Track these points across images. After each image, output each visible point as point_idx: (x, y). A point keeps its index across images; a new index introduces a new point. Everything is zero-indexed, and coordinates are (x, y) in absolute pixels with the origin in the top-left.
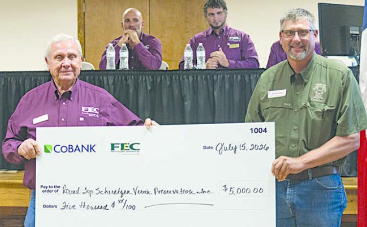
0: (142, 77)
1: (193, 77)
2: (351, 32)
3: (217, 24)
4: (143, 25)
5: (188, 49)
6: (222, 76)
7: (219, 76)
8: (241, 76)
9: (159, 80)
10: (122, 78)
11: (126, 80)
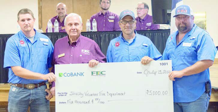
1: (90, 36)
2: (168, 12)
5: (88, 22)
7: (103, 35)
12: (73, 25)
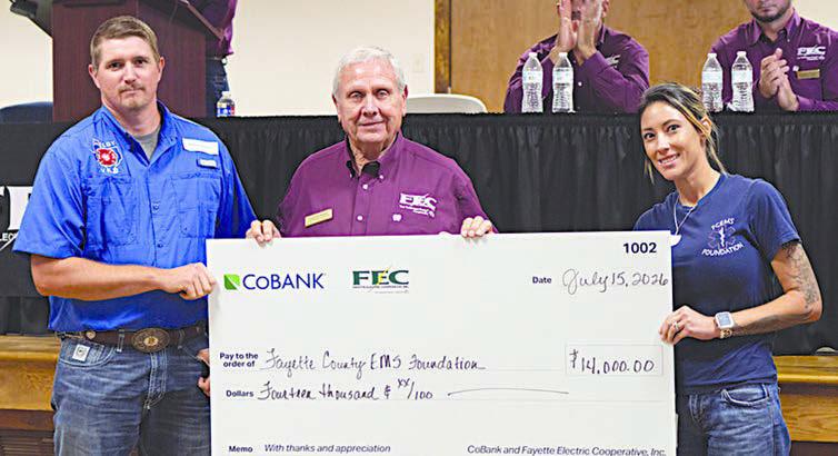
0: (607, 131)
3: (766, 11)
4: (605, 10)
7: (787, 128)
10: (558, 131)
11: (569, 135)
12: (370, 97)
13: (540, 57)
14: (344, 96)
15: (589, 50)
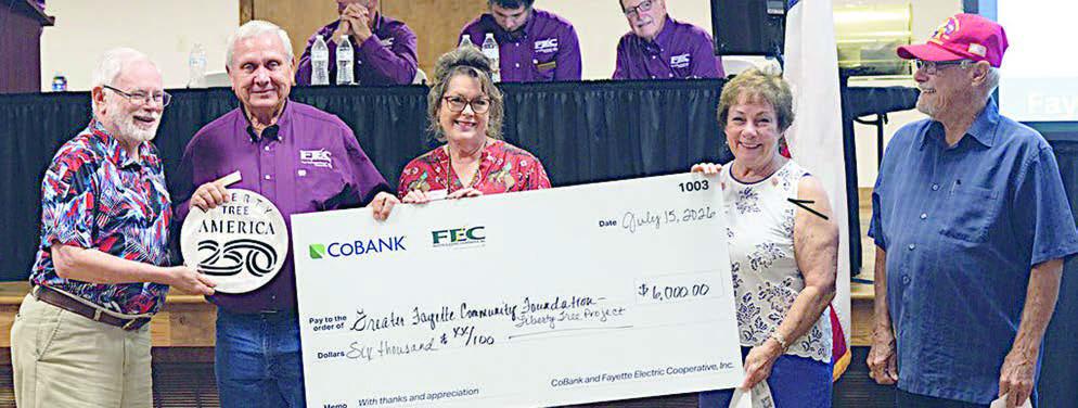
0: (382, 99)
2: (769, 11)
6: (531, 95)
7: (526, 96)
8: (568, 94)
9: (413, 104)
10: (342, 99)
11: (351, 103)
12: (262, 68)
13: (325, 39)
14: (238, 67)
15: (365, 33)
